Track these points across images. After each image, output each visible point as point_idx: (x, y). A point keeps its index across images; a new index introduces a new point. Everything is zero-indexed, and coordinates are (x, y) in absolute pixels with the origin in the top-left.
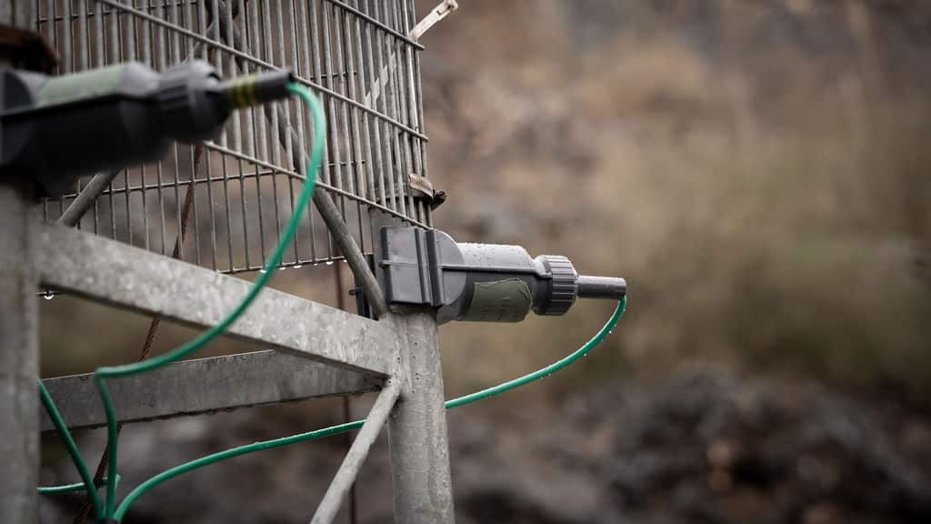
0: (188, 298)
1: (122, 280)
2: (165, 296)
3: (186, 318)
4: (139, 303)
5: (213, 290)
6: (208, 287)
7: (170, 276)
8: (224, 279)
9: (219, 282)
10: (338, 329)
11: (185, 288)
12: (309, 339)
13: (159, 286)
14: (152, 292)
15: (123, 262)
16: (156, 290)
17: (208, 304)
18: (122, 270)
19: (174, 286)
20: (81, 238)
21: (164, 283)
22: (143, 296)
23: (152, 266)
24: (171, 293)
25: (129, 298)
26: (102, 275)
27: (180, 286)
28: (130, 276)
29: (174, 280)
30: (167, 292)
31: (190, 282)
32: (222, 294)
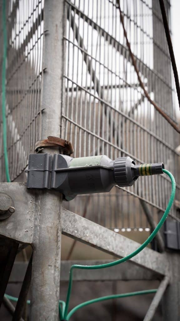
0: (105, 241)
1: (86, 232)
2: (98, 239)
3: (104, 248)
4: (90, 242)
5: (112, 238)
6: (111, 237)
7: (100, 232)
8: (116, 234)
9: (114, 235)
10: (150, 256)
11: (104, 237)
12: (141, 259)
13: (96, 235)
14: (94, 238)
15: (86, 226)
16: (95, 237)
17: (111, 243)
18: (86, 229)
19: (101, 236)
20: (74, 216)
21: (98, 235)
22: (91, 239)
23: (95, 228)
24: (100, 239)
25: (87, 239)
26: (80, 230)
27: (103, 236)
28: (88, 231)
29: (101, 234)
30: (99, 238)
31: (105, 235)
32: (115, 240)
